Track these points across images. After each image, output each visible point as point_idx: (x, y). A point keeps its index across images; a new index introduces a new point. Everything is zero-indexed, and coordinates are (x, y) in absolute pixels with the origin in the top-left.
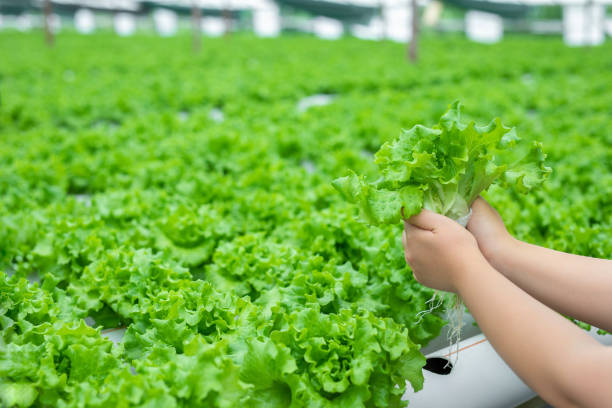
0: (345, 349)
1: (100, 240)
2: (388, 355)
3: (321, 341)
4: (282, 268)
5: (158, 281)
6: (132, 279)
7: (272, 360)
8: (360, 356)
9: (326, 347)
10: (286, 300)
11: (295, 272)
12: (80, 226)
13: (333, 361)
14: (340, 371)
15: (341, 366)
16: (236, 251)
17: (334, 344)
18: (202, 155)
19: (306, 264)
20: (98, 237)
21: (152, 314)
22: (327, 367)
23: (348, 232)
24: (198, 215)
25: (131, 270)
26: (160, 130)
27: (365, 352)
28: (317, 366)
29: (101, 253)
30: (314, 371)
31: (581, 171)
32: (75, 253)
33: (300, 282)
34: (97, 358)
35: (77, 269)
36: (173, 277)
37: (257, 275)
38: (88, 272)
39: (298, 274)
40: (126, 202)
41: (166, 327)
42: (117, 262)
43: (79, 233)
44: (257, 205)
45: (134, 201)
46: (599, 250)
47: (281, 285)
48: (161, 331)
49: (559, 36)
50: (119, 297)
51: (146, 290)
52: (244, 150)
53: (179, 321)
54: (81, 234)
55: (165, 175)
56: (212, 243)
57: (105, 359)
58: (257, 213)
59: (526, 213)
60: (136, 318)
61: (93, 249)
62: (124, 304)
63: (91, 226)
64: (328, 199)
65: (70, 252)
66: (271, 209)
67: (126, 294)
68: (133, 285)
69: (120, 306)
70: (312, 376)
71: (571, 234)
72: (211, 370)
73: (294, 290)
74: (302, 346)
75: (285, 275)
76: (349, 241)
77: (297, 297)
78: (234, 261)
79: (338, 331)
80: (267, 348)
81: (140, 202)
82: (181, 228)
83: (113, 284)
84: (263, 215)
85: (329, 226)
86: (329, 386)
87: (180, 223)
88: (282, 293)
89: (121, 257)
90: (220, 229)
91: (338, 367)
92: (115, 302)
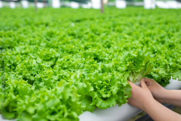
0: (108, 84)
1: (20, 58)
2: (122, 85)
3: (101, 82)
4: (80, 64)
5: (41, 69)
6: (33, 68)
7: (85, 88)
8: (113, 86)
9: (102, 83)
10: (83, 73)
11: (85, 65)
12: (13, 54)
13: (105, 88)
14: (107, 91)
15: (107, 89)
16: (64, 60)
17: (105, 83)
18: (45, 37)
19: (88, 62)
20: (19, 57)
21: (42, 77)
22: (103, 90)
23: (98, 54)
24: (49, 51)
25: (32, 66)
26: (31, 31)
27: (115, 84)
28: (100, 90)
29: (20, 62)
30: (99, 91)
31: (161, 38)
32: (12, 62)
33: (87, 67)
34: (27, 90)
35: (13, 67)
36: (46, 68)
37: (71, 67)
38: (18, 67)
39: (86, 65)
40: (25, 49)
41: (48, 81)
42: (27, 64)
43: (13, 56)
44: (67, 48)
45: (28, 48)
46: (175, 56)
47: (81, 69)
48: (46, 82)
49: (142, 6)
50: (29, 74)
51: (38, 71)
52: (58, 35)
53: (52, 79)
54: (13, 57)
55: (36, 41)
56: (55, 59)
57: (30, 91)
58: (67, 51)
59: (149, 48)
60: (36, 80)
61: (18, 61)
62: (31, 76)
63: (17, 54)
64: (88, 47)
65: (11, 62)
66: (71, 49)
67: (31, 73)
68: (34, 70)
69: (30, 77)
70: (98, 93)
71: (166, 52)
72: (69, 90)
73: (85, 70)
74: (95, 83)
75: (82, 66)
76: (98, 57)
77: (86, 72)
78: (64, 63)
79: (105, 79)
80: (83, 85)
81: (29, 49)
82: (45, 55)
83: (26, 70)
84: (69, 51)
85: (92, 53)
86: (104, 96)
87: (44, 53)
88: (81, 71)
89: (29, 62)
90: (57, 55)
91: (106, 90)
92: (28, 76)
